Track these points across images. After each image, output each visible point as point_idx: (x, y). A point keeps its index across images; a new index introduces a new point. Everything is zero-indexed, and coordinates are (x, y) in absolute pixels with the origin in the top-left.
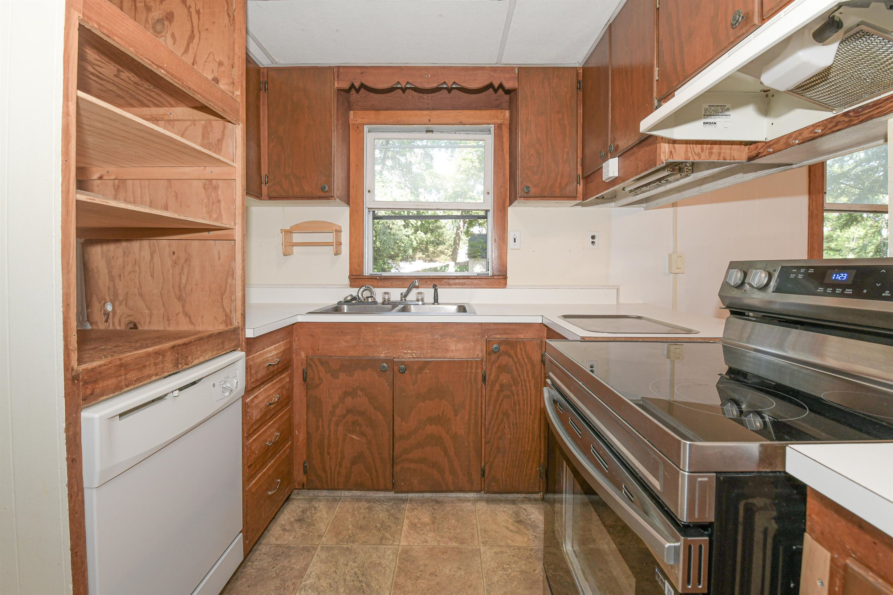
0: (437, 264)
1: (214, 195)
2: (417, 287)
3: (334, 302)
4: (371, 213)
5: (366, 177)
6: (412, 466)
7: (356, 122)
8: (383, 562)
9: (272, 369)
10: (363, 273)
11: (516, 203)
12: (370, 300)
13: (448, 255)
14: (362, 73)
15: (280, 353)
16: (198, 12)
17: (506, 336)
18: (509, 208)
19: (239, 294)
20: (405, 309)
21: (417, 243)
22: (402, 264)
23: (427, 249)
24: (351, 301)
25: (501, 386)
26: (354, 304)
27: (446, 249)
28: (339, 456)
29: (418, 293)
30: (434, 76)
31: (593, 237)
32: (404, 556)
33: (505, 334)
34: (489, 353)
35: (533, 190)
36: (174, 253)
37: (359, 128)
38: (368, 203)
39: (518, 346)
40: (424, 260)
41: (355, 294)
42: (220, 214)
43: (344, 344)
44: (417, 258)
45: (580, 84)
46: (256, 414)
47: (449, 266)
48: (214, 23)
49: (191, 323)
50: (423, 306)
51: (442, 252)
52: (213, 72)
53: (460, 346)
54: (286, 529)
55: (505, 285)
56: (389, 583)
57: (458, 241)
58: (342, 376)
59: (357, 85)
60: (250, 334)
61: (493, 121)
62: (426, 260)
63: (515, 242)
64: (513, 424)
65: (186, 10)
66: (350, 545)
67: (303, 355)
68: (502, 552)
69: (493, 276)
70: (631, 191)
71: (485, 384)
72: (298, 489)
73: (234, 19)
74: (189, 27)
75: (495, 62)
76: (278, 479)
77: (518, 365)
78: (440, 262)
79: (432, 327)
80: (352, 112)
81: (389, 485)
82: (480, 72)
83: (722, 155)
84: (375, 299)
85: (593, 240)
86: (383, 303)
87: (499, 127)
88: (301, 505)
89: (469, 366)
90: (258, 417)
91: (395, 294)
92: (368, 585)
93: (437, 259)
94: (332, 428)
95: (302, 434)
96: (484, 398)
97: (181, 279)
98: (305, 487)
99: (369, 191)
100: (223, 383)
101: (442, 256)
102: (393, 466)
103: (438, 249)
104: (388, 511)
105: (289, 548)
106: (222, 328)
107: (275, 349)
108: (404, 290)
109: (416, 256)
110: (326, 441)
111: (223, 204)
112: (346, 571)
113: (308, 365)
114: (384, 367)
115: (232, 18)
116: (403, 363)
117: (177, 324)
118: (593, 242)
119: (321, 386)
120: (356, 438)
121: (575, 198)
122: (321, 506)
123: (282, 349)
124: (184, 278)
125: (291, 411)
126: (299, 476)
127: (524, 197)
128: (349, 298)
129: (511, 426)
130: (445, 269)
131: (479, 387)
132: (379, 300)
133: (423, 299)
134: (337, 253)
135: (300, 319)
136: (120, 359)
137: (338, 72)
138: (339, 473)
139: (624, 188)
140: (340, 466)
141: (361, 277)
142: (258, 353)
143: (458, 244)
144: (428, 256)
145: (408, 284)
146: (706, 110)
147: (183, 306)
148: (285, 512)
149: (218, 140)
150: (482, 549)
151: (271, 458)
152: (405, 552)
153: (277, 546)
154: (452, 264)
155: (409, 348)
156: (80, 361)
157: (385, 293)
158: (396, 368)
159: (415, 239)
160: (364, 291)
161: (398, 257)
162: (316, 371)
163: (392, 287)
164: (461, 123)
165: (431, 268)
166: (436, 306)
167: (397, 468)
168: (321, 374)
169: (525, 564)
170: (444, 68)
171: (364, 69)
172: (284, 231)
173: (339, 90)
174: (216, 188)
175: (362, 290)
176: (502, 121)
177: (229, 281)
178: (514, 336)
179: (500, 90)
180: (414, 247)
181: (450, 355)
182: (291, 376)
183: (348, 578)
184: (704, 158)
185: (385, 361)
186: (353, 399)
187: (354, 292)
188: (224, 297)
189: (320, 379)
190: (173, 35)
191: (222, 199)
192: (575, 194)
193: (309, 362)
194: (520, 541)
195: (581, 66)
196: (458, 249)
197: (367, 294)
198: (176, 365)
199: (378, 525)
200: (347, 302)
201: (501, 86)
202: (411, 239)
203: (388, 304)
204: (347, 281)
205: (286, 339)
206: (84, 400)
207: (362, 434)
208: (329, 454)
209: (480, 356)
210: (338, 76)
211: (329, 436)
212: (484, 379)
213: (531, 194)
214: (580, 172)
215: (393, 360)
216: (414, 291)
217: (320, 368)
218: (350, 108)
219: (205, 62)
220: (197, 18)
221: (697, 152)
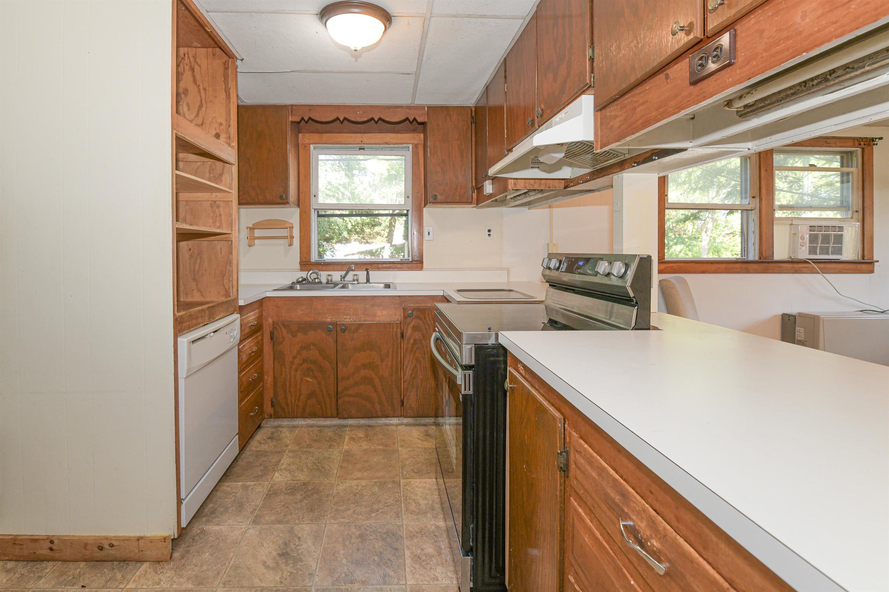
0: (373, 247)
1: (217, 211)
2: (354, 270)
3: (288, 282)
4: (316, 212)
5: (312, 184)
6: (351, 399)
7: (304, 142)
8: (332, 457)
9: (253, 328)
10: (310, 260)
11: (427, 206)
12: (317, 281)
13: (385, 236)
14: (310, 110)
15: (256, 318)
16: (205, 89)
17: (418, 305)
18: (424, 209)
19: (235, 277)
20: (343, 287)
21: (352, 225)
22: (337, 246)
23: (362, 230)
24: (302, 282)
25: (415, 340)
26: (304, 284)
27: (382, 230)
28: (298, 394)
29: (354, 275)
30: (365, 112)
31: (489, 231)
32: (346, 454)
33: (417, 303)
34: (405, 318)
35: (439, 198)
36: (190, 250)
37: (307, 148)
38: (314, 206)
39: (427, 312)
40: (359, 242)
41: (305, 276)
42: (221, 224)
43: (301, 312)
44: (353, 240)
45: (473, 119)
46: (245, 358)
47: (385, 248)
48: (216, 97)
49: (202, 295)
50: (358, 285)
51: (378, 234)
52: (215, 130)
53: (385, 312)
54: (261, 443)
55: (421, 268)
56: (337, 466)
57: (393, 223)
58: (300, 335)
59: (306, 119)
60: (241, 303)
61: (411, 141)
62: (362, 242)
63: (429, 235)
64: (424, 368)
65: (196, 88)
66: (308, 450)
67: (270, 320)
68: (413, 450)
69: (412, 261)
70: (511, 198)
71: (403, 340)
72: (267, 418)
73: (229, 95)
74: (199, 99)
75: (410, 103)
76: (256, 406)
77: (426, 326)
78: (376, 244)
79: (364, 298)
80: (300, 135)
81: (334, 414)
82: (399, 109)
83: (547, 185)
84: (320, 280)
85: (489, 233)
86: (327, 283)
87: (415, 146)
88: (269, 430)
89: (391, 327)
90: (246, 360)
91: (336, 276)
92: (323, 467)
93: (373, 241)
94: (293, 373)
95: (270, 379)
96: (402, 350)
97: (195, 266)
98: (273, 417)
99: (315, 196)
100: (230, 332)
101: (379, 237)
102: (337, 400)
103: (375, 231)
104: (334, 431)
105: (266, 452)
106: (224, 299)
107: (254, 315)
108: (343, 273)
109: (352, 238)
110: (288, 383)
111: (223, 217)
112: (307, 461)
113: (274, 327)
114: (329, 328)
115: (228, 94)
116: (343, 325)
117: (193, 297)
118: (489, 235)
119: (284, 343)
120: (310, 380)
121: (471, 203)
122: (284, 430)
123: (257, 315)
124: (197, 267)
125: (262, 360)
126: (268, 409)
127: (433, 203)
128: (300, 280)
129: (422, 369)
130: (381, 251)
131: (399, 342)
132: (324, 281)
133: (358, 279)
134: (291, 245)
135: (269, 294)
136: (190, 312)
137: (292, 109)
138: (297, 406)
139: (506, 196)
140: (299, 400)
141: (309, 263)
142: (245, 317)
143: (394, 226)
144: (363, 238)
145: (346, 268)
146: (533, 159)
147: (197, 285)
148: (259, 433)
149: (220, 174)
150: (400, 449)
151: (252, 390)
152: (346, 451)
153: (257, 451)
154: (388, 245)
155: (348, 315)
156: (178, 311)
157: (329, 275)
158: (339, 329)
159: (350, 221)
160: (311, 274)
161: (333, 239)
162: (280, 332)
163: (334, 270)
164: (386, 143)
165: (366, 251)
166: (368, 285)
167: (340, 401)
168: (284, 334)
169: (428, 456)
170: (372, 106)
171: (311, 107)
172: (250, 229)
173: (292, 122)
174: (218, 207)
175: (311, 272)
176: (418, 142)
177: (228, 268)
178: (423, 305)
179: (415, 121)
180: (348, 229)
181: (377, 319)
182: (262, 335)
183: (309, 464)
184: (536, 187)
185: (332, 324)
186: (307, 352)
187: (304, 274)
188: (225, 278)
189: (283, 338)
190: (188, 105)
191: (222, 213)
192: (470, 200)
193: (275, 325)
194: (427, 444)
195: (474, 106)
196: (393, 231)
197: (314, 276)
198: (209, 318)
199: (327, 439)
200: (298, 282)
201: (415, 119)
202: (346, 221)
203: (331, 284)
204: (298, 266)
205: (259, 309)
206: (179, 331)
207: (315, 377)
208: (290, 392)
209: (399, 320)
210: (292, 112)
211: (290, 379)
212: (402, 336)
213: (438, 201)
214: (474, 184)
215: (337, 323)
216: (351, 273)
217: (284, 330)
218: (299, 132)
219: (210, 123)
220: (204, 93)
221: (531, 183)
